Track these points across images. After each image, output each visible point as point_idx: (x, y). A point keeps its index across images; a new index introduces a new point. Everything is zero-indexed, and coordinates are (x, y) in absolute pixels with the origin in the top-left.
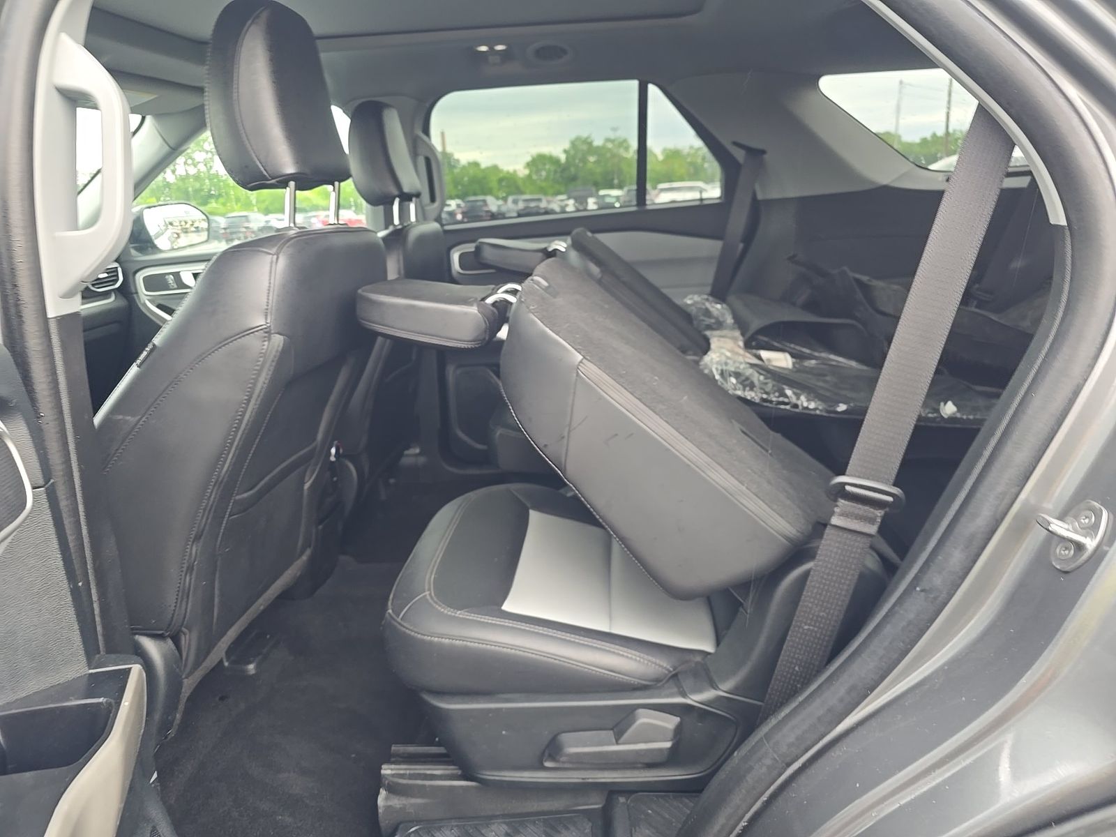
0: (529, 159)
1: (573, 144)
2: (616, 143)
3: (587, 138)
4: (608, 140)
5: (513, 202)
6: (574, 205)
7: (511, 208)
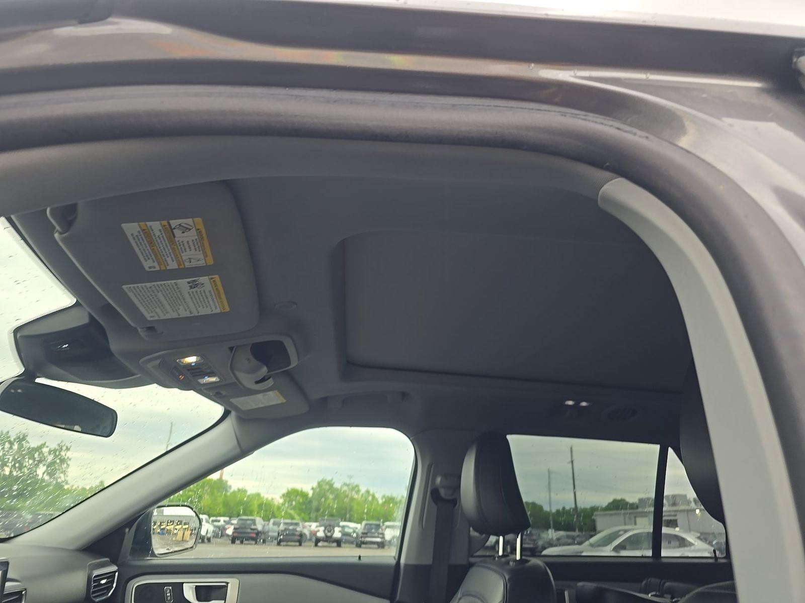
0: (285, 491)
1: (320, 485)
2: (350, 487)
3: (329, 481)
4: (345, 484)
5: (274, 524)
6: (324, 531)
7: (272, 528)
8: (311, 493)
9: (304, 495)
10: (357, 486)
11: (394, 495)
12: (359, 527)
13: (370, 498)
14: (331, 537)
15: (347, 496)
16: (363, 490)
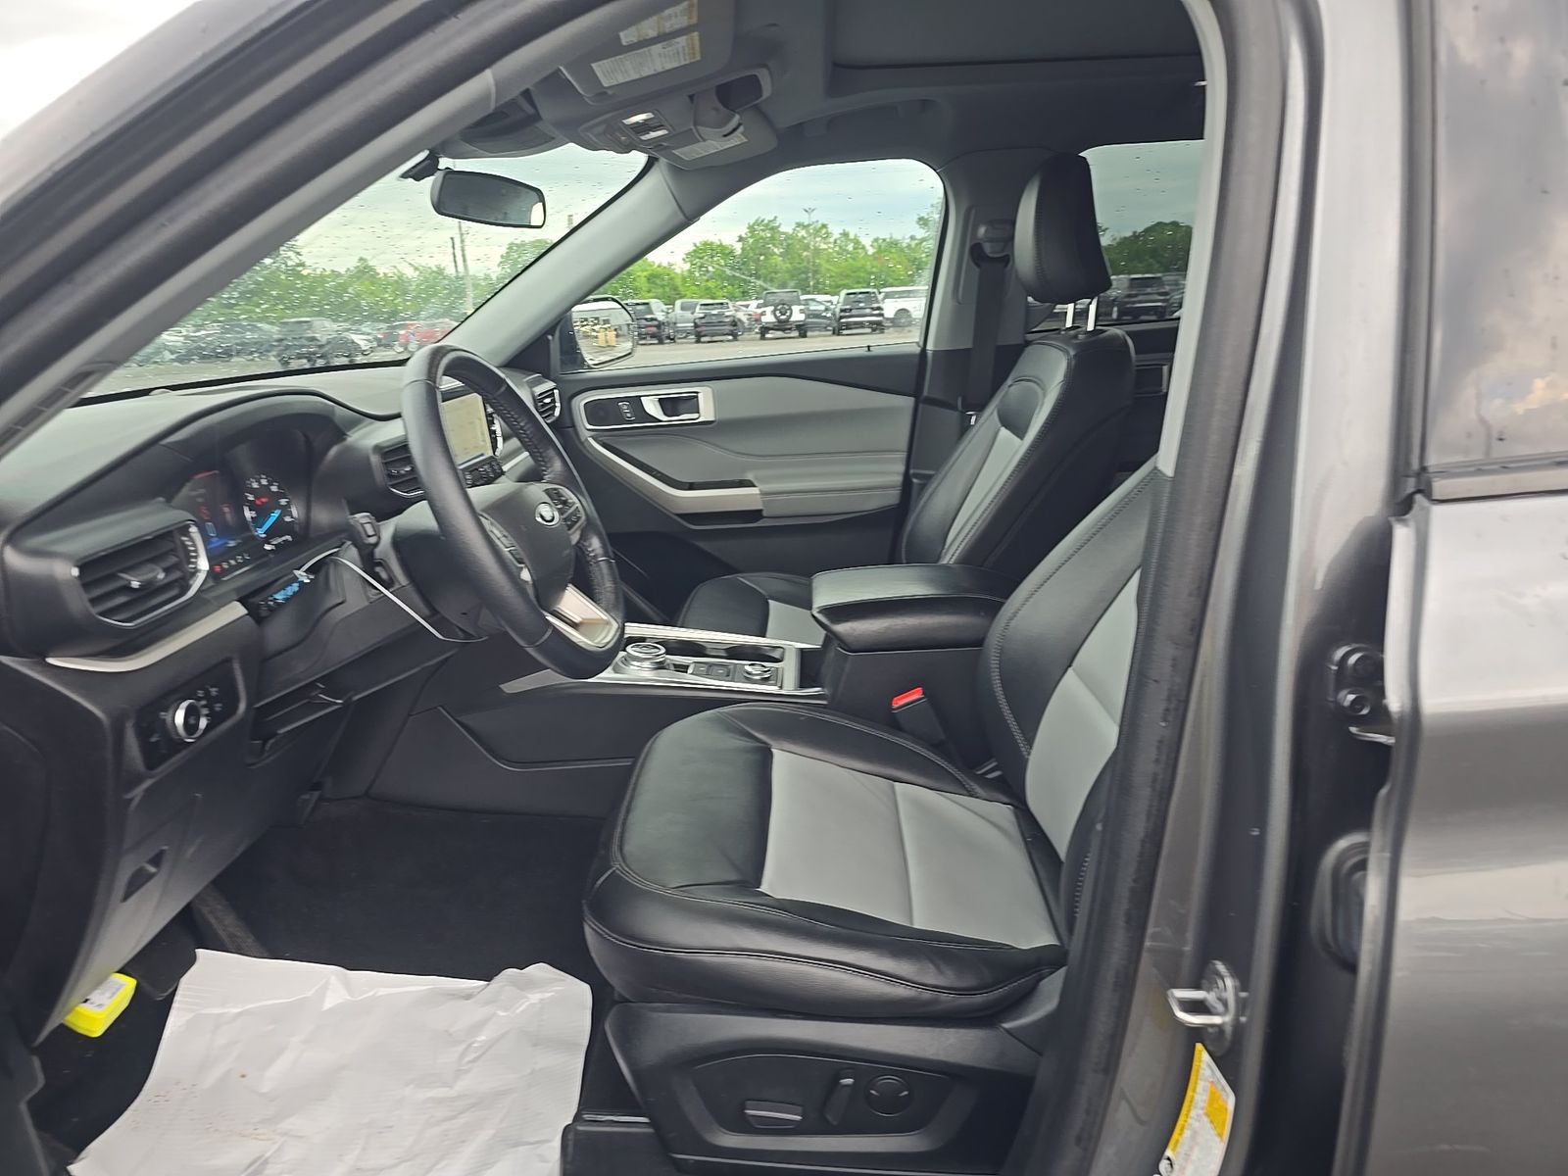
1: (752, 230)
2: (811, 229)
3: (770, 223)
4: (801, 225)
5: (683, 308)
6: (774, 312)
7: (682, 316)
8: (738, 248)
9: (725, 252)
10: (824, 226)
11: (897, 236)
12: (837, 301)
13: (850, 247)
14: (787, 321)
15: (806, 248)
16: (836, 231)
